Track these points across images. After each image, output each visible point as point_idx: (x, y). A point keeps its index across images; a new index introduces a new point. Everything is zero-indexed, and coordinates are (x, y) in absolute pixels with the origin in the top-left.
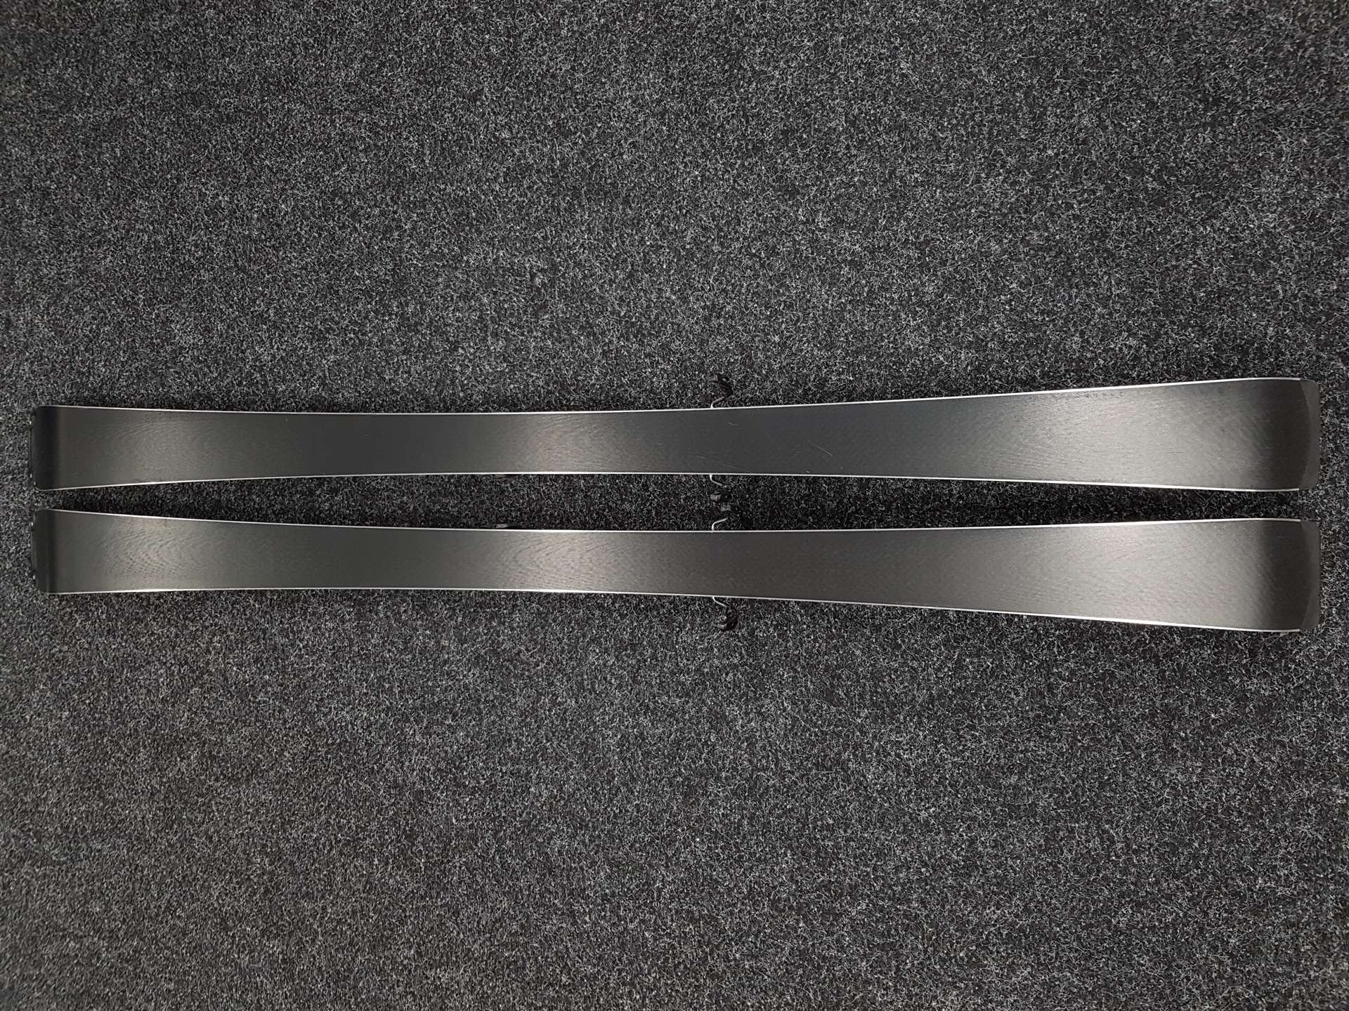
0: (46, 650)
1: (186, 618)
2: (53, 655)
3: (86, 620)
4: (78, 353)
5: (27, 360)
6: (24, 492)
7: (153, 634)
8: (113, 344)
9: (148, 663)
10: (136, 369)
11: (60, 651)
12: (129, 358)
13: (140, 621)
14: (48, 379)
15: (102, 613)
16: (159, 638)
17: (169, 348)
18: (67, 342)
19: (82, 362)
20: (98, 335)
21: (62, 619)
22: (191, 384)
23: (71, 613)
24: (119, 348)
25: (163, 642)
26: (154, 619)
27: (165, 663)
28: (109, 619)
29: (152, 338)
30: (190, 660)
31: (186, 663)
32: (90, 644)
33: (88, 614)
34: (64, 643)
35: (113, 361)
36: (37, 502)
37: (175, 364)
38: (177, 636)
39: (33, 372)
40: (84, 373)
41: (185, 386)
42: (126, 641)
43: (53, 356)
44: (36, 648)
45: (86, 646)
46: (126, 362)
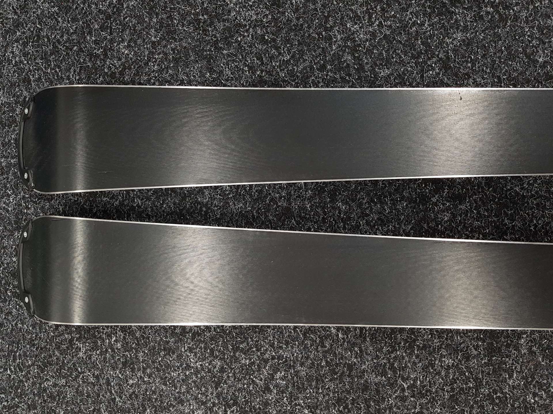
0: (34, 384)
1: (236, 349)
2: (45, 390)
3: (92, 349)
4: (90, 33)
5: (17, 41)
6: (9, 196)
7: (188, 367)
8: (140, 19)
9: (181, 402)
10: (173, 50)
11: (55, 385)
12: (162, 39)
13: (169, 351)
14: (48, 61)
15: (116, 341)
16: (197, 372)
17: (220, 26)
18: (74, 20)
19: (96, 42)
20: (119, 11)
21: (58, 348)
22: (250, 68)
23: (71, 341)
24: (149, 27)
25: (202, 378)
26: (191, 350)
27: (204, 403)
28: (126, 347)
29: (197, 14)
30: (241, 400)
31: (235, 403)
32: (97, 377)
33: (95, 343)
34: (60, 376)
35: (139, 41)
36: (27, 208)
37: (229, 44)
38: (222, 370)
39: (25, 55)
40: (97, 56)
41: (243, 71)
42: (150, 376)
43: (55, 35)
44: (21, 381)
45: (92, 380)
46: (159, 43)
